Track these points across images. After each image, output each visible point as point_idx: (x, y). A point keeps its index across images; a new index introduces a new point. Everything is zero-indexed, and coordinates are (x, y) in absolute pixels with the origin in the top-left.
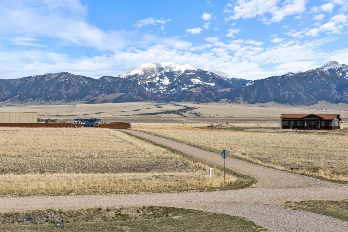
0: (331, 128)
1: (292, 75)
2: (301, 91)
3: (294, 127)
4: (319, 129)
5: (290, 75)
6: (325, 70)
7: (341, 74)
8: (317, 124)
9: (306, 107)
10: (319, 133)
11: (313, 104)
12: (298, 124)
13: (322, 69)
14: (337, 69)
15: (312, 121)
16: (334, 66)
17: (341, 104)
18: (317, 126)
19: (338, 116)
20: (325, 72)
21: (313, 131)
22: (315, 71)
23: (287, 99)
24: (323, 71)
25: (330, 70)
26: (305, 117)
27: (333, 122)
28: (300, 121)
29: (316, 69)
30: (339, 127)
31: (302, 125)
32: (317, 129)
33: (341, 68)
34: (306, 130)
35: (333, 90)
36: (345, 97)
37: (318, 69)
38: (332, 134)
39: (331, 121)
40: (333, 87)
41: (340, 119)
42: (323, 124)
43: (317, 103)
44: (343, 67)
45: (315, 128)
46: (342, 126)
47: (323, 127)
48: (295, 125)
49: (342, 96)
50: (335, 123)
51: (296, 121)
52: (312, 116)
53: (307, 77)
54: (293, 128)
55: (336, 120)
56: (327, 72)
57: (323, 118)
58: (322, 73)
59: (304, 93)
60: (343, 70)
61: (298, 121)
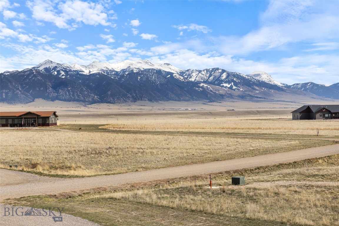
0: (48, 125)
1: (9, 73)
2: (18, 89)
3: (13, 125)
4: (37, 126)
5: (7, 74)
6: (41, 68)
7: (56, 73)
8: (35, 121)
9: (23, 105)
10: (36, 130)
11: (31, 102)
12: (16, 121)
13: (38, 68)
14: (53, 68)
15: (30, 118)
16: (49, 65)
17: (57, 101)
18: (34, 123)
19: (54, 113)
20: (41, 70)
21: (31, 128)
22: (31, 70)
23: (4, 97)
24: (39, 70)
25: (46, 69)
26: (22, 115)
27: (50, 119)
28: (18, 118)
29: (33, 68)
30: (55, 124)
31: (20, 123)
32: (35, 126)
33: (56, 67)
34: (24, 128)
35: (49, 88)
36: (60, 95)
37: (34, 68)
38: (49, 130)
39: (48, 118)
40: (49, 85)
41: (56, 116)
42: (40, 121)
43: (34, 101)
44: (58, 66)
45: (33, 125)
46: (59, 123)
47: (40, 124)
48: (13, 123)
49: (57, 93)
50: (52, 119)
51: (14, 119)
52: (29, 113)
53: (24, 76)
54: (11, 126)
55: (52, 117)
56: (43, 70)
57: (40, 116)
58: (38, 72)
59: (20, 91)
60: (58, 69)
61: (16, 119)
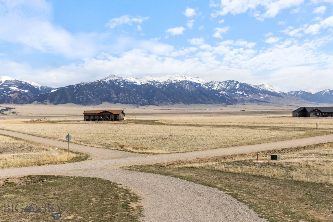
0: (118, 120)
1: (84, 84)
2: (91, 95)
3: (94, 120)
4: (110, 121)
5: (83, 84)
6: (107, 80)
7: (117, 84)
8: (109, 117)
9: (94, 106)
10: (111, 123)
11: (99, 104)
12: (96, 117)
13: (104, 80)
14: (115, 80)
15: (105, 115)
16: (113, 78)
17: (118, 104)
18: (109, 119)
19: (123, 112)
20: (107, 82)
21: (107, 122)
22: (100, 81)
23: (81, 101)
24: (105, 81)
25: (110, 81)
26: (100, 113)
27: (120, 116)
28: (97, 115)
29: (101, 80)
30: (123, 119)
31: (99, 118)
32: (109, 121)
33: (117, 79)
34: (102, 122)
35: (112, 94)
36: (120, 99)
37: (102, 80)
38: (119, 123)
39: (118, 115)
40: (113, 92)
41: (124, 114)
42: (113, 117)
43: (101, 104)
44: (119, 79)
45: (107, 120)
46: (125, 118)
47: (113, 119)
48: (94, 118)
49: (118, 98)
50: (121, 116)
51: (95, 115)
52: (105, 112)
53: (95, 86)
54: (92, 121)
55: (121, 114)
56: (108, 82)
57: (113, 113)
58: (105, 83)
59: (92, 96)
60: (119, 81)
61: (96, 115)
